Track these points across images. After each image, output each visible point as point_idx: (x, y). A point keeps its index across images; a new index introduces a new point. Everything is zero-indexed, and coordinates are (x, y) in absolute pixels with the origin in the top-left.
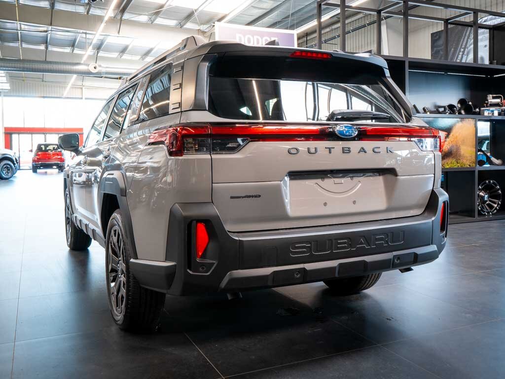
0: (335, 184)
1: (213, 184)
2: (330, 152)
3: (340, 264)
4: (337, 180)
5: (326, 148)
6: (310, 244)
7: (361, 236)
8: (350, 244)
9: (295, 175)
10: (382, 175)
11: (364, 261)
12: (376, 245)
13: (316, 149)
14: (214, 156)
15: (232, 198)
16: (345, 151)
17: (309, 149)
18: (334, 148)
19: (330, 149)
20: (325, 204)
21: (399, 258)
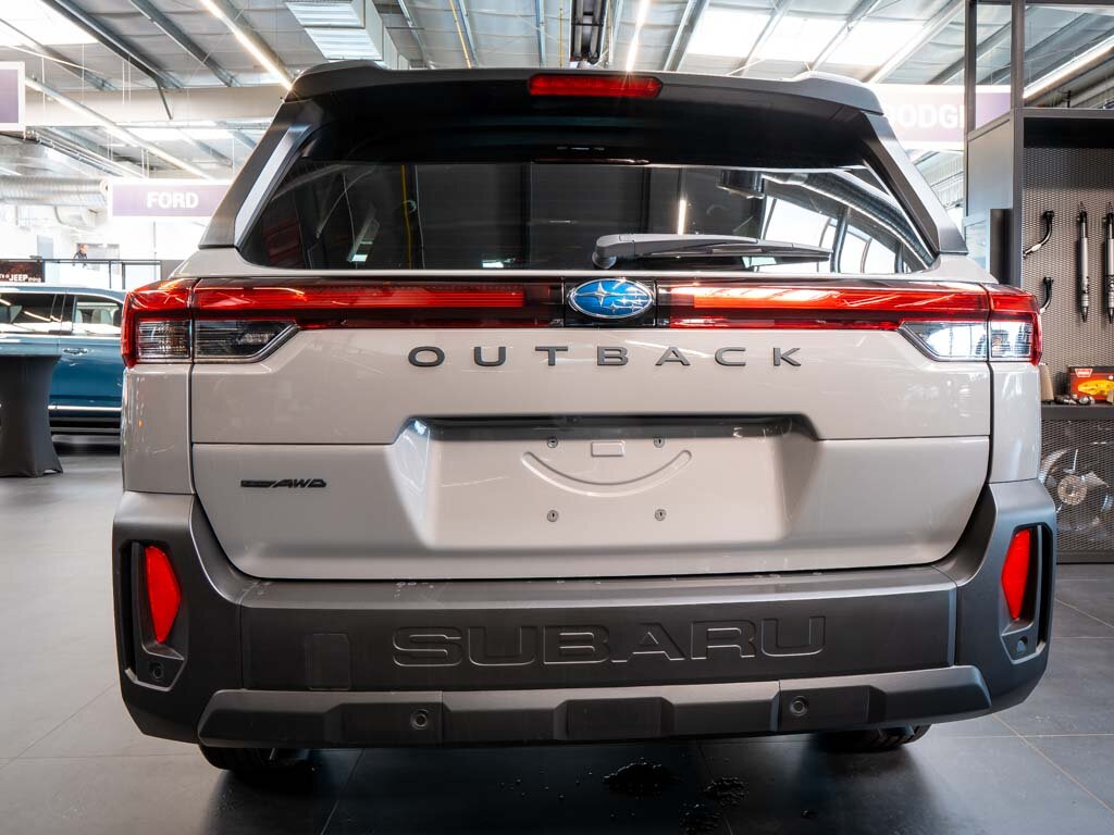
0: (593, 455)
1: (195, 445)
2: (551, 363)
3: (570, 705)
4: (601, 446)
5: (538, 349)
6: (460, 633)
7: (650, 625)
8: (605, 644)
9: (450, 428)
10: (768, 435)
11: (663, 702)
12: (707, 652)
13: (502, 351)
14: (199, 370)
15: (246, 484)
16: (606, 360)
17: (477, 351)
18: (565, 349)
19: (551, 352)
20: (553, 516)
21: (806, 702)
